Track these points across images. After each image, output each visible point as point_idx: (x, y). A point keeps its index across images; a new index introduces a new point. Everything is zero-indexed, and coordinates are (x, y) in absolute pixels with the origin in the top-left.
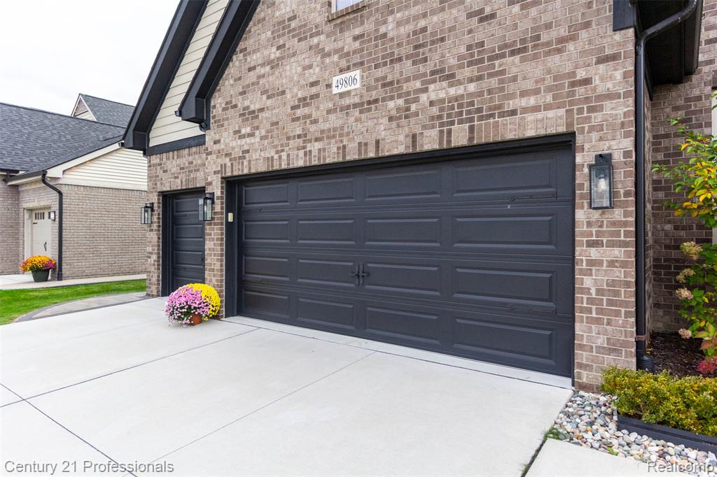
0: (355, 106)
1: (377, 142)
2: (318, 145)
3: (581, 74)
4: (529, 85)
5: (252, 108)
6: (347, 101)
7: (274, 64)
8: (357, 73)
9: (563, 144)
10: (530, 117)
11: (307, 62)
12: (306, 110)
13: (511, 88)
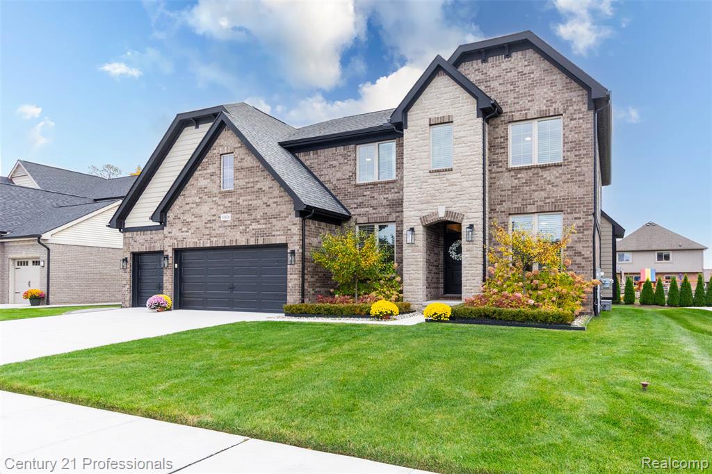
0: (229, 226)
1: (236, 241)
2: (215, 239)
3: (289, 227)
4: (278, 228)
5: (187, 220)
6: (226, 224)
7: (198, 204)
8: (229, 215)
9: (285, 246)
10: (278, 237)
11: (211, 207)
12: (211, 225)
13: (274, 228)
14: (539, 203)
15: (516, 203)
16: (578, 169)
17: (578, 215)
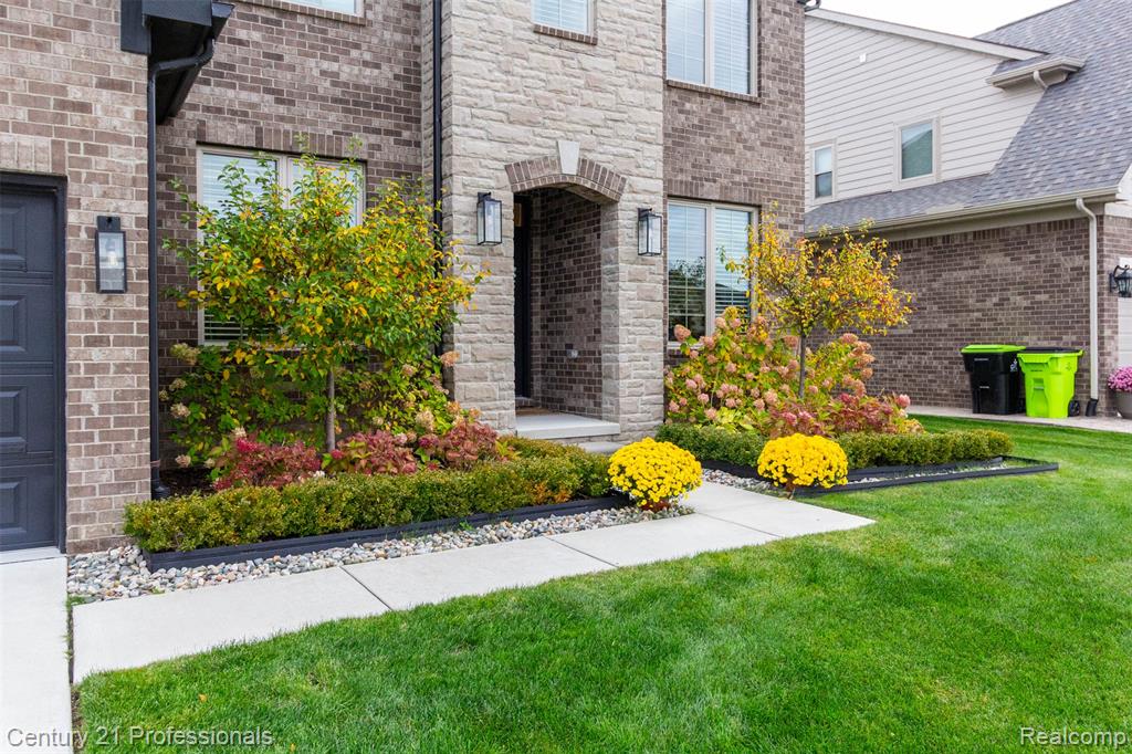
3: (75, 94)
14: (724, 181)
15: (681, 170)
16: (785, 122)
17: (783, 220)
